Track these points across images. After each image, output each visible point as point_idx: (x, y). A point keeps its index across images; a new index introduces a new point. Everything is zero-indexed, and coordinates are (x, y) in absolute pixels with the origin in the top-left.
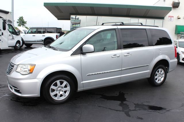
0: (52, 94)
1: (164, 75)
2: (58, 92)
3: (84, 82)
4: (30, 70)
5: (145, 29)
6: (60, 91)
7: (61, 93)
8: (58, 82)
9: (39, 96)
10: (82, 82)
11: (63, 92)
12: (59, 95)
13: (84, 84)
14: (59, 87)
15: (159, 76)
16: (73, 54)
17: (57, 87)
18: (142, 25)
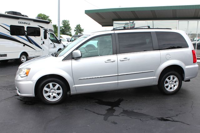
0: (45, 95)
1: (177, 83)
2: (51, 94)
3: (76, 86)
4: (26, 73)
5: (150, 32)
6: (53, 92)
7: (54, 94)
8: (51, 84)
9: (34, 96)
10: (74, 86)
11: (56, 94)
12: (52, 96)
13: (76, 87)
14: (52, 89)
15: (171, 84)
16: (64, 60)
17: (50, 89)
18: (149, 28)
